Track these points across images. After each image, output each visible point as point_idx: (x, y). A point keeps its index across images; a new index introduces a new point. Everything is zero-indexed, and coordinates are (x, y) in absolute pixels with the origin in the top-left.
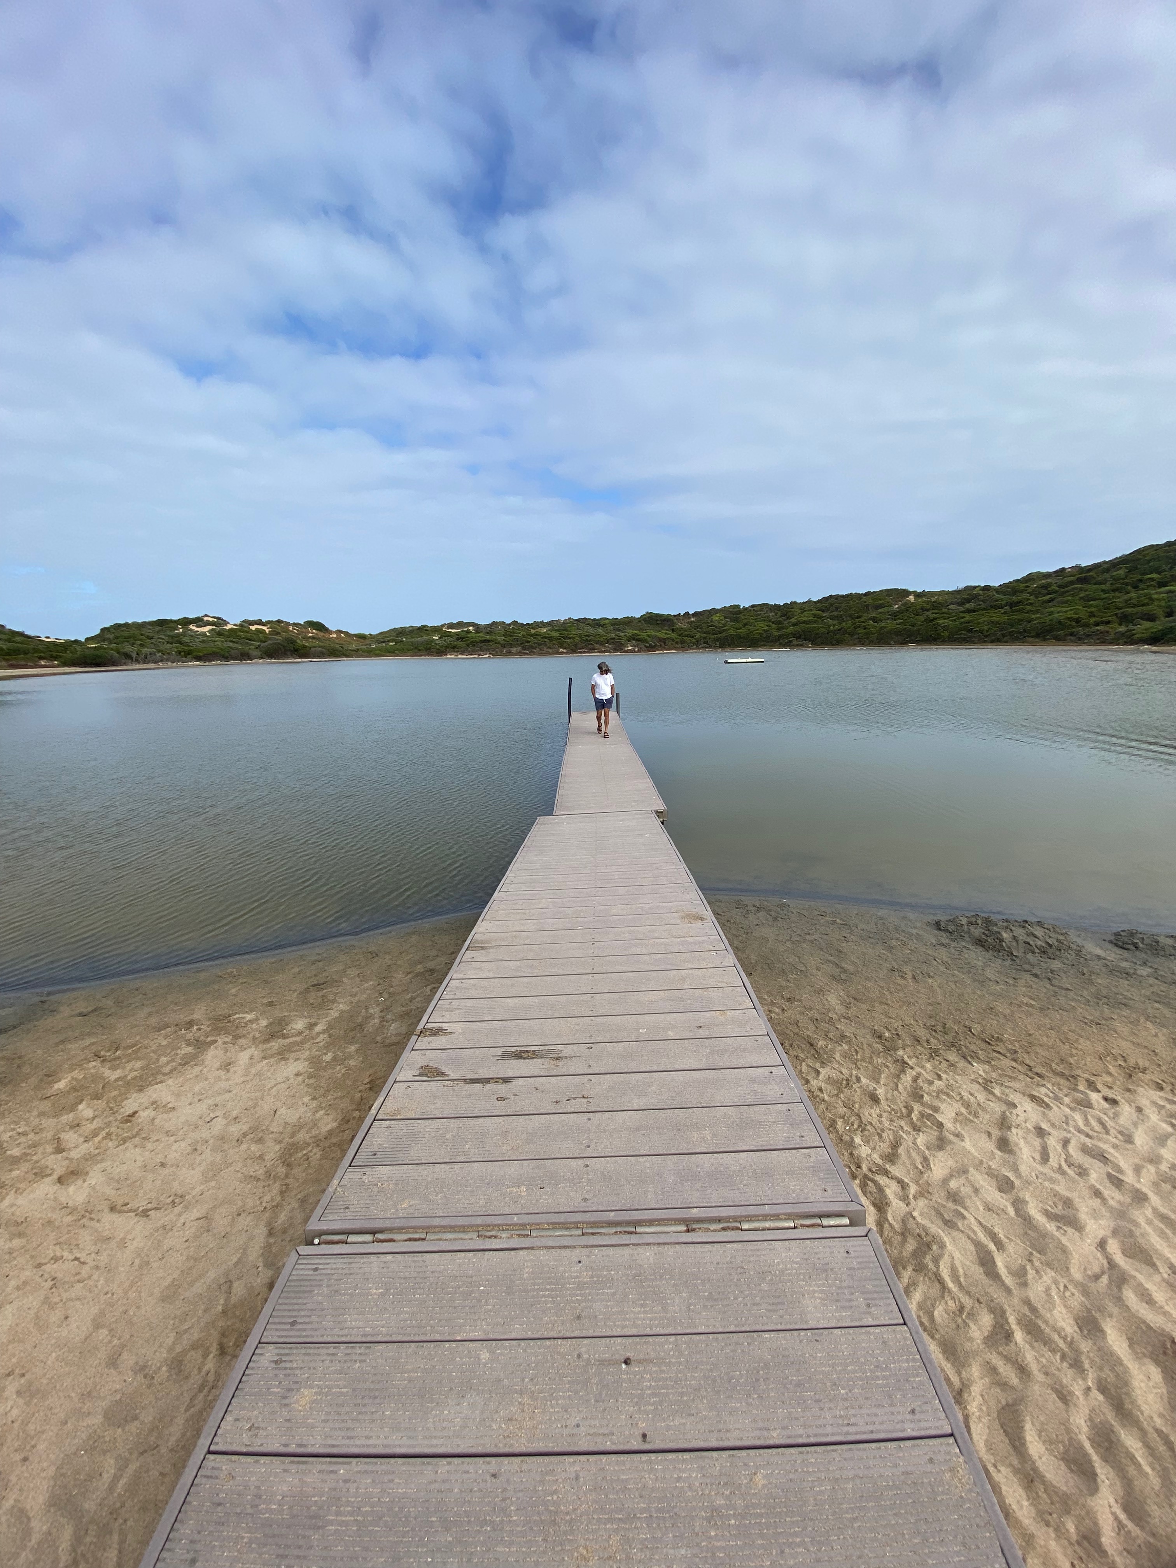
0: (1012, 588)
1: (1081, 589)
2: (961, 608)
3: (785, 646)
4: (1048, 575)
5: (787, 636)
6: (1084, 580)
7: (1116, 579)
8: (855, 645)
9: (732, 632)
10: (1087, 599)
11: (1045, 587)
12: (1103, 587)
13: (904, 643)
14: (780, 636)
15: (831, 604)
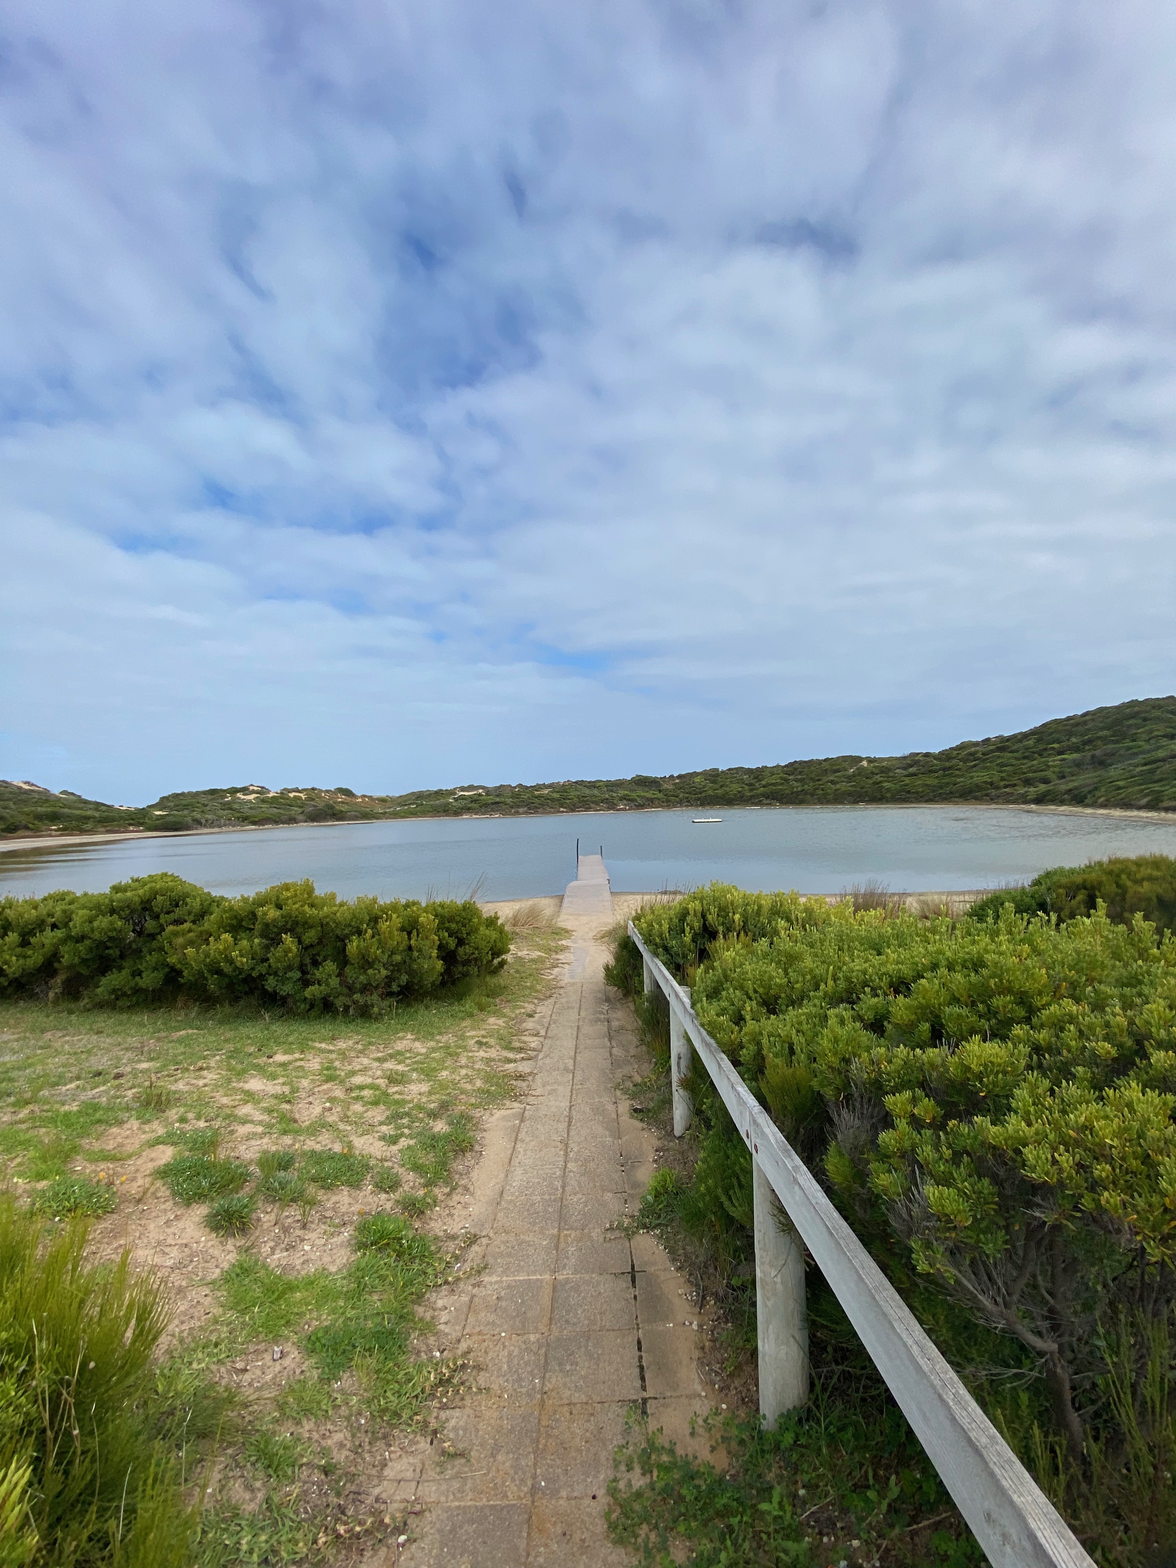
0: (946, 755)
1: (999, 757)
2: (905, 773)
3: (756, 804)
4: (976, 744)
5: (758, 796)
6: (1002, 749)
7: (1027, 748)
8: (815, 804)
9: (710, 792)
10: (1002, 765)
11: (971, 754)
12: (1016, 755)
13: (856, 802)
14: (752, 797)
15: (795, 768)
